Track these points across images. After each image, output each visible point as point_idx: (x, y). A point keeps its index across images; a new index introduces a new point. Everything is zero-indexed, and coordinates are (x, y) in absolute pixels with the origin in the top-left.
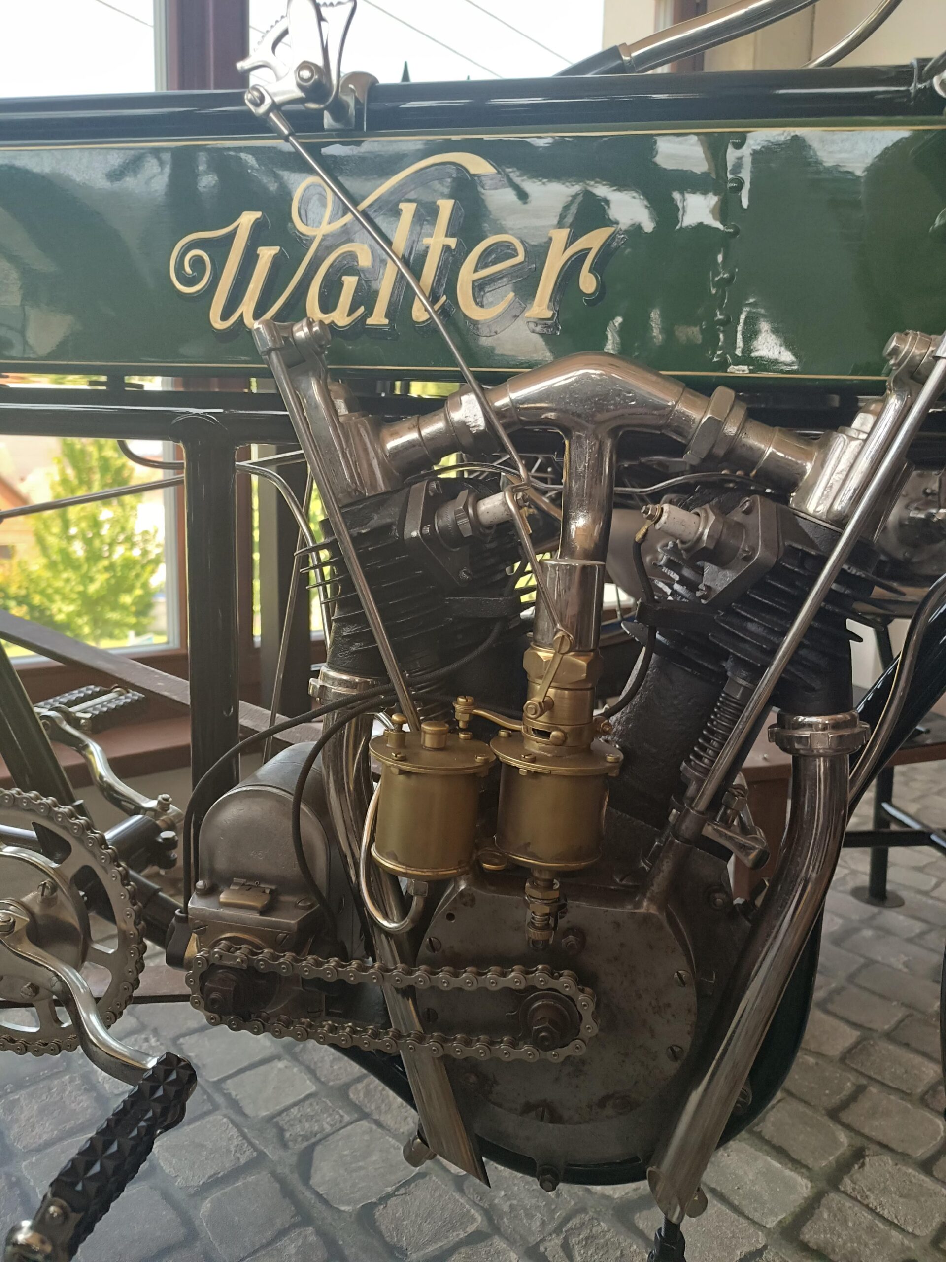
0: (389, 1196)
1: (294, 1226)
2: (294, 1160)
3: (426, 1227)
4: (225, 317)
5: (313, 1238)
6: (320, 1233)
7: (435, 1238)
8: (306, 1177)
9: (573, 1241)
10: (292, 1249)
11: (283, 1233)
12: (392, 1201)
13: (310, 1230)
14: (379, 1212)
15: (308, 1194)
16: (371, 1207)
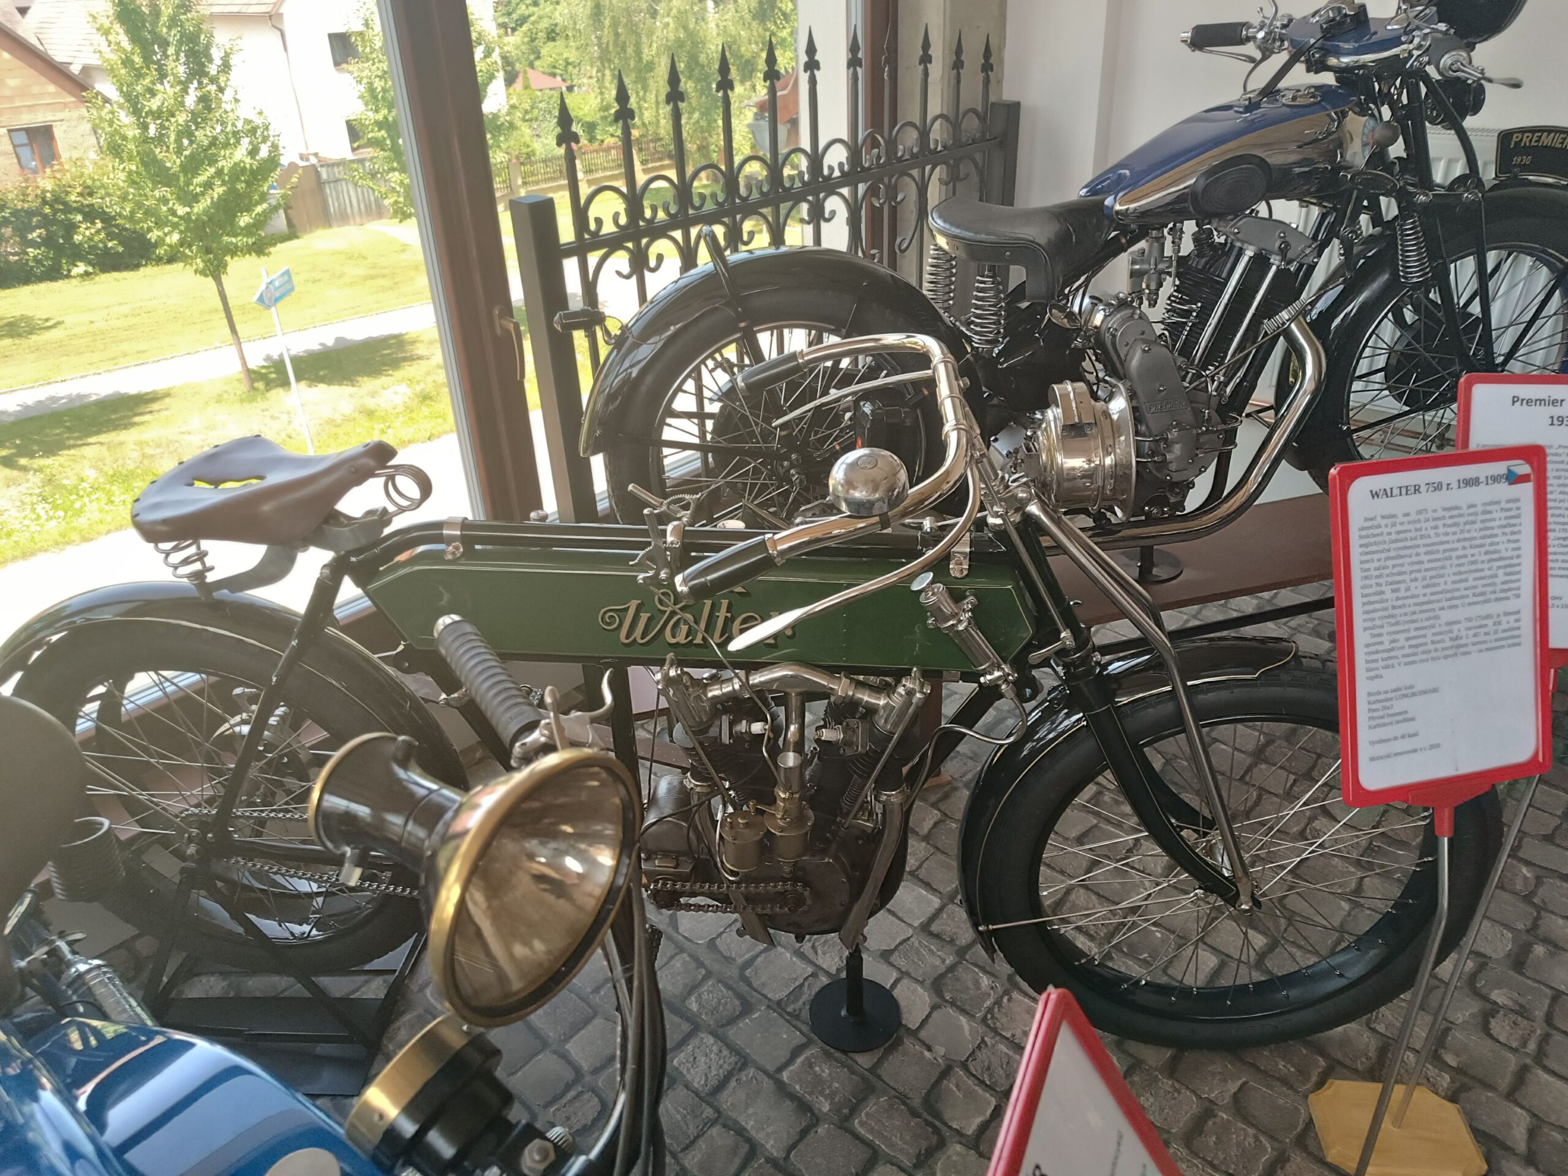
0: (722, 933)
1: (676, 954)
2: (667, 920)
3: (743, 946)
4: (627, 638)
5: (688, 959)
6: (691, 956)
7: (748, 951)
8: (676, 929)
9: (817, 944)
10: (678, 965)
11: (672, 957)
12: (724, 935)
13: (685, 955)
14: (718, 941)
15: (680, 937)
16: (712, 941)
